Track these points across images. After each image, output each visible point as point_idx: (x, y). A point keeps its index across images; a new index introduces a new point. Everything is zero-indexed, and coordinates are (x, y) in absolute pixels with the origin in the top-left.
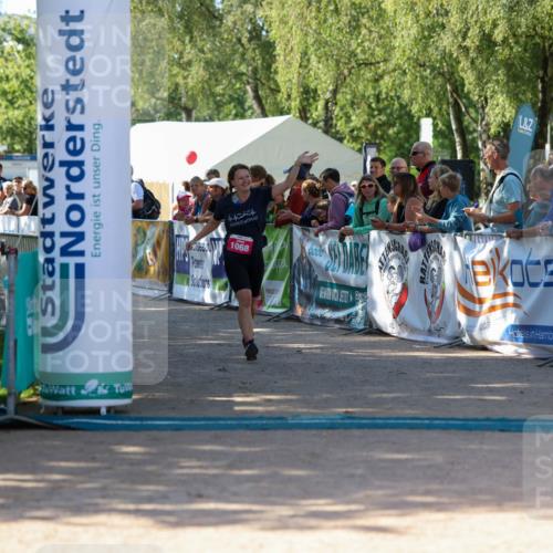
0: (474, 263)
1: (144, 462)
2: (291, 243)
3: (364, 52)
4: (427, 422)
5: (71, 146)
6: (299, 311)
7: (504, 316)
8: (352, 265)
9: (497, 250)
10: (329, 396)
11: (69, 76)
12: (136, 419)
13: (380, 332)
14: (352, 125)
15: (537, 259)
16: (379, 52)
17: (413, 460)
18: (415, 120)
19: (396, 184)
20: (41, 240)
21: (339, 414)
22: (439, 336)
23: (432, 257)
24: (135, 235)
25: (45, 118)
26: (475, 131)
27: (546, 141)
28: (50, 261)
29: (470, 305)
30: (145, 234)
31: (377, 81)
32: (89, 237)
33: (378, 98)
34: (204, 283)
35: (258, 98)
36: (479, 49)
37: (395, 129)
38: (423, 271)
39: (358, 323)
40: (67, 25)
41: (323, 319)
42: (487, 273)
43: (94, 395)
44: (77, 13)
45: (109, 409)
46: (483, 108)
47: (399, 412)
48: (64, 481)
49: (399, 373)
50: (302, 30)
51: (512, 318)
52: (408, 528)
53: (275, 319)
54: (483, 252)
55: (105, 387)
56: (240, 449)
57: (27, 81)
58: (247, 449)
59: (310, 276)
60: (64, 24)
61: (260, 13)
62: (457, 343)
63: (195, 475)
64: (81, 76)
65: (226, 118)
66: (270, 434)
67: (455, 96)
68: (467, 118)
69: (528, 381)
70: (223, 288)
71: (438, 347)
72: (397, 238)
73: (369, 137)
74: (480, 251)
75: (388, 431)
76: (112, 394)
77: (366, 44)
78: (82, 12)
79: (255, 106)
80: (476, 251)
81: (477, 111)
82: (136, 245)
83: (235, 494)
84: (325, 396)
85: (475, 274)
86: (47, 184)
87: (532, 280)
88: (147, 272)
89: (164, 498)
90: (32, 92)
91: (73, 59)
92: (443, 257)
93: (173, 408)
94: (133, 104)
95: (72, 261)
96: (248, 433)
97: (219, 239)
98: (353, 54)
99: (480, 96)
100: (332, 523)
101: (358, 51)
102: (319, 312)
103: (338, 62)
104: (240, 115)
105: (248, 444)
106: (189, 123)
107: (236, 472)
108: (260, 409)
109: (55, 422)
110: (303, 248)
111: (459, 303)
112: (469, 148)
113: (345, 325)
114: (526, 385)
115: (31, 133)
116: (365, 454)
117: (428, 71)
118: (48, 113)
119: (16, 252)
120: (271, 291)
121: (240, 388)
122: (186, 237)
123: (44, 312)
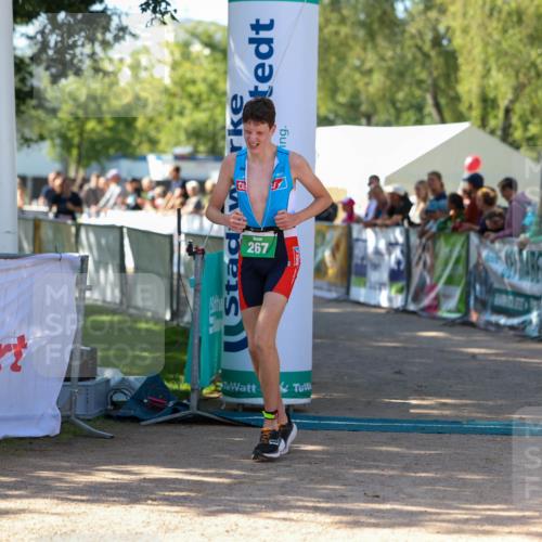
1: (322, 460)
2: (468, 250)
6: (474, 317)
8: (528, 273)
10: (503, 402)
11: (257, 83)
12: (314, 418)
14: (529, 134)
20: (226, 241)
25: (233, 123)
28: (234, 262)
30: (324, 237)
34: (381, 285)
35: (437, 105)
39: (533, 330)
40: (257, 33)
41: (497, 325)
44: (268, 22)
45: (288, 407)
50: (483, 40)
53: (449, 324)
55: (284, 387)
56: (416, 452)
58: (422, 452)
59: (485, 282)
60: (254, 32)
63: (372, 474)
64: (269, 83)
65: (405, 124)
66: (446, 437)
70: (400, 291)
76: (292, 394)
78: (272, 21)
79: (434, 114)
82: (316, 247)
83: (411, 496)
84: (499, 402)
88: (326, 273)
89: (343, 497)
91: (262, 66)
93: (350, 409)
96: (425, 436)
97: (397, 244)
98: (534, 65)
100: (507, 529)
102: (494, 318)
103: (517, 73)
104: (420, 122)
105: (423, 447)
106: (370, 128)
107: (413, 474)
108: (435, 412)
109: (236, 418)
110: (479, 255)
113: (519, 332)
118: (236, 118)
119: (203, 252)
120: (448, 297)
121: (416, 391)
122: (365, 241)
123: (228, 312)
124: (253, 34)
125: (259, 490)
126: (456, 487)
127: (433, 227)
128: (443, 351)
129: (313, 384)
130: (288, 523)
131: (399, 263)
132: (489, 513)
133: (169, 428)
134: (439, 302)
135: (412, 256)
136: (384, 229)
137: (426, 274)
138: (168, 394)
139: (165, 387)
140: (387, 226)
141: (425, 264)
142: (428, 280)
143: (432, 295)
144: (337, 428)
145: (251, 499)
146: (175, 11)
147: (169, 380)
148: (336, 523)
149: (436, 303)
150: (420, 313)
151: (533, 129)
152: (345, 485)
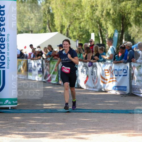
0: (105, 70)
1: (20, 121)
3: (77, 16)
4: (93, 111)
5: (1, 40)
6: (60, 82)
7: (113, 84)
9: (111, 67)
12: (18, 110)
13: (81, 88)
14: (74, 35)
15: (121, 69)
16: (81, 16)
17: (89, 120)
18: (90, 33)
19: (85, 50)
22: (96, 89)
23: (94, 69)
24: (18, 63)
26: (105, 36)
27: (123, 39)
30: (20, 63)
31: (80, 23)
32: (6, 63)
33: (80, 28)
34: (35, 75)
35: (49, 28)
36: (106, 16)
37: (85, 36)
38: (92, 72)
42: (108, 72)
43: (8, 104)
44: (3, 6)
45: (11, 108)
46: (107, 30)
47: (86, 108)
49: (86, 98)
51: (114, 84)
52: (88, 138)
53: (54, 84)
54: (107, 67)
55: (10, 102)
56: (45, 118)
58: (47, 118)
61: (50, 6)
62: (101, 91)
63: (33, 124)
64: (4, 22)
65: (41, 33)
66: (53, 114)
67: (100, 27)
68: (103, 33)
69: (119, 100)
70: (41, 76)
71: (96, 92)
72: (85, 64)
73: (78, 38)
76: (12, 104)
77: (77, 14)
78: (4, 6)
79: (49, 30)
80: (105, 67)
82: (18, 66)
83: (44, 129)
87: (120, 74)
88: (21, 71)
89: (26, 130)
91: (2, 17)
92: (97, 68)
93: (28, 107)
94: (17, 29)
95: (2, 70)
96: (47, 114)
97: (40, 64)
98: (74, 16)
99: (106, 27)
100: (69, 137)
101: (75, 15)
103: (70, 18)
104: (45, 32)
105: (47, 116)
106: (32, 34)
107: (44, 124)
108: (50, 107)
111: (101, 80)
112: (104, 41)
114: (118, 101)
116: (77, 119)
117: (94, 21)
120: (53, 77)
121: (45, 102)
122: (31, 63)
125: (4, 129)
126: (56, 126)
127: (49, 59)
128: (52, 92)
129: (18, 101)
130: (11, 138)
131: (40, 69)
132: (64, 133)
135: (44, 67)
136: (36, 60)
137: (47, 71)
140: (37, 59)
141: (47, 69)
142: (48, 73)
143: (49, 77)
144: (24, 112)
145: (1, 132)
148: (24, 137)
149: (50, 79)
150: (46, 82)
151: (75, 33)
152: (26, 127)
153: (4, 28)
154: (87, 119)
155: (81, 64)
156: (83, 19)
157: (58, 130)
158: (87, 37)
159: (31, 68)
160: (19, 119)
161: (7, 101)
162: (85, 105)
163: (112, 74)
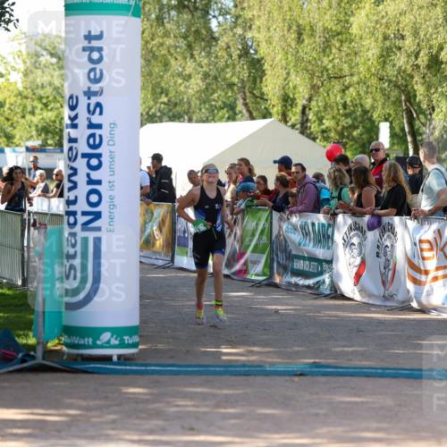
1: (147, 401)
2: (271, 223)
3: (334, 67)
4: (380, 371)
5: (91, 141)
6: (277, 280)
7: (444, 285)
8: (320, 241)
9: (439, 231)
10: (300, 349)
12: (142, 365)
13: (343, 297)
14: (323, 127)
16: (346, 68)
17: (367, 402)
18: (376, 123)
20: (66, 218)
21: (307, 364)
22: (391, 301)
23: (385, 236)
24: (144, 215)
25: (70, 118)
26: (424, 133)
28: (73, 235)
29: (418, 276)
30: (152, 214)
31: (344, 91)
32: (105, 215)
33: (345, 106)
35: (246, 105)
36: (429, 67)
37: (359, 131)
38: (378, 247)
39: (325, 289)
40: (90, 42)
41: (296, 285)
42: (431, 249)
43: (108, 345)
44: (98, 33)
45: (120, 357)
46: (431, 114)
48: (80, 415)
49: (359, 330)
50: (284, 49)
53: (258, 285)
54: (428, 232)
55: (116, 339)
56: (226, 392)
57: (59, 88)
58: (231, 392)
59: (285, 250)
60: (87, 42)
61: (249, 35)
62: (406, 308)
63: (189, 411)
64: (100, 85)
65: (221, 119)
66: (251, 379)
67: (408, 104)
68: (417, 122)
71: (391, 310)
72: (358, 220)
73: (337, 137)
74: (425, 232)
75: (347, 378)
76: (122, 345)
77: (336, 61)
78: (102, 32)
79: (244, 111)
80: (422, 231)
81: (426, 117)
82: (145, 223)
83: (221, 428)
84: (296, 349)
85: (422, 250)
86: (71, 172)
88: (154, 245)
90: (62, 97)
91: (94, 70)
92: (396, 236)
93: (172, 357)
95: (91, 236)
96: (234, 378)
98: (325, 69)
99: (428, 106)
101: (330, 66)
102: (294, 280)
103: (312, 75)
104: (232, 118)
105: (232, 387)
106: (190, 124)
107: (223, 411)
108: (243, 358)
109: (75, 367)
110: (280, 227)
111: (409, 274)
113: (315, 291)
115: (61, 131)
116: (328, 397)
117: (386, 84)
118: (73, 114)
119: (46, 226)
120: (256, 263)
121: (227, 341)
123: (68, 277)
124: (86, 44)
126: (259, 419)
127: (242, 204)
128: (251, 308)
129: (140, 336)
133: (18, 376)
134: (247, 268)
137: (236, 243)
138: (18, 348)
139: (16, 341)
141: (236, 234)
142: (238, 249)
146: (17, 20)
147: (19, 336)
149: (245, 267)
150: (233, 277)
151: (327, 123)
152: (166, 420)
153: (98, 105)
154: (360, 396)
155: (345, 222)
156: (355, 79)
157: (268, 431)
158: (364, 136)
159: (184, 232)
160: (145, 394)
161: (106, 336)
162: (356, 351)
163: (441, 253)
